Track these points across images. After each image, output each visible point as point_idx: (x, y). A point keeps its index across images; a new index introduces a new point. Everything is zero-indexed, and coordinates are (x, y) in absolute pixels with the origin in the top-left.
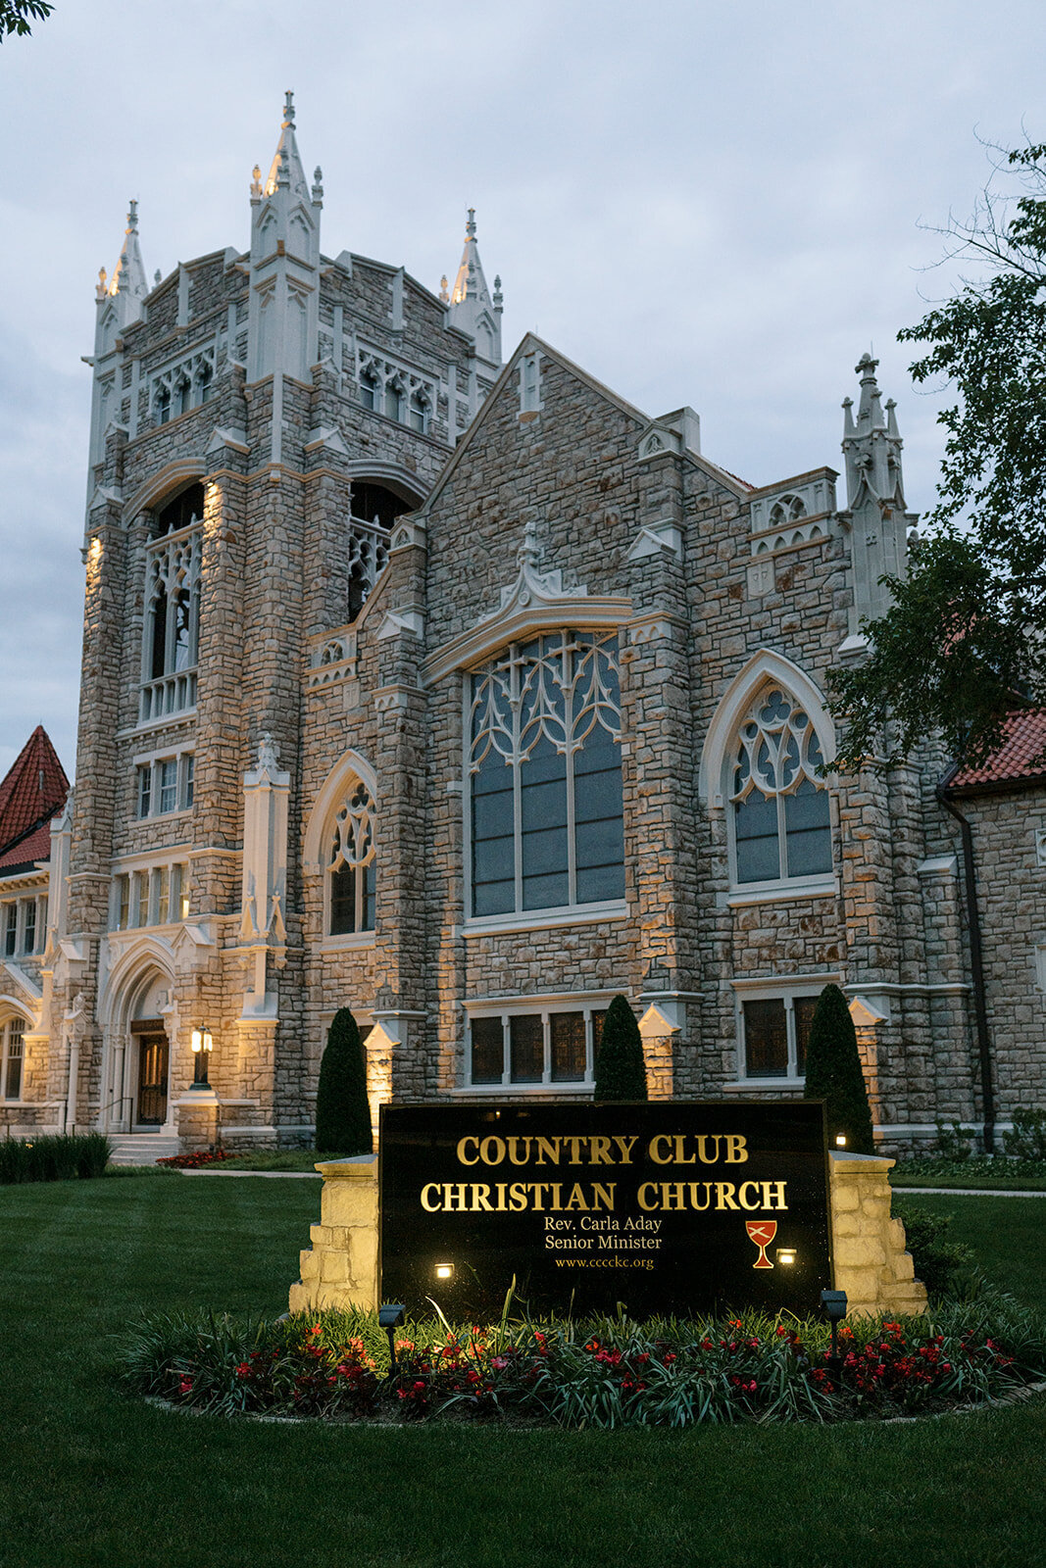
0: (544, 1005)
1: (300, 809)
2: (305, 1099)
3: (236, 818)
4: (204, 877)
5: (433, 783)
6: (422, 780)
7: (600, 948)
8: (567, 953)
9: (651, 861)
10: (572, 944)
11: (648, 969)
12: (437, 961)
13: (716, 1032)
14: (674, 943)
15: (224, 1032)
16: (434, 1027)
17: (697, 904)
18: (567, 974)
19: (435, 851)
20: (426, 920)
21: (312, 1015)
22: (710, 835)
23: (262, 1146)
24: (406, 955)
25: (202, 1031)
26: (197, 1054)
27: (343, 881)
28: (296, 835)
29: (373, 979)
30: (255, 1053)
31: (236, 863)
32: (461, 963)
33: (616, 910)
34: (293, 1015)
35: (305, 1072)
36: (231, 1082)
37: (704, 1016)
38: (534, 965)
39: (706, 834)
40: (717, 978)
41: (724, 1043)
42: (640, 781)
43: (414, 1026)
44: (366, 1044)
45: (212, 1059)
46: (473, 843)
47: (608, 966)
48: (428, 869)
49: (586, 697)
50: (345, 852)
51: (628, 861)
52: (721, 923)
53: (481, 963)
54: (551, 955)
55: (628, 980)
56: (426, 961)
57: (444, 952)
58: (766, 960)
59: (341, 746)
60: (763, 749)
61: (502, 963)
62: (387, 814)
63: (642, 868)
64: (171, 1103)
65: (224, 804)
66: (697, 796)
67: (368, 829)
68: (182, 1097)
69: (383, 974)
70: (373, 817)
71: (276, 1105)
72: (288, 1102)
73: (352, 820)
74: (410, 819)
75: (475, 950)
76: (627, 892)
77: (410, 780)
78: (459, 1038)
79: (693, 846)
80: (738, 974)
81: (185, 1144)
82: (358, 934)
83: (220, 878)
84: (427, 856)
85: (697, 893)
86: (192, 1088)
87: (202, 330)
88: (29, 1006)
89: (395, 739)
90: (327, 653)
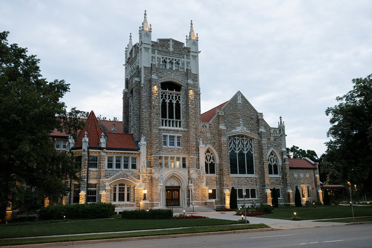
7: (252, 181)
33: (254, 176)
49: (247, 146)
53: (233, 181)
54: (244, 181)
61: (237, 181)
73: (207, 155)
87: (176, 54)
88: (134, 181)
89: (226, 145)
90: (203, 126)
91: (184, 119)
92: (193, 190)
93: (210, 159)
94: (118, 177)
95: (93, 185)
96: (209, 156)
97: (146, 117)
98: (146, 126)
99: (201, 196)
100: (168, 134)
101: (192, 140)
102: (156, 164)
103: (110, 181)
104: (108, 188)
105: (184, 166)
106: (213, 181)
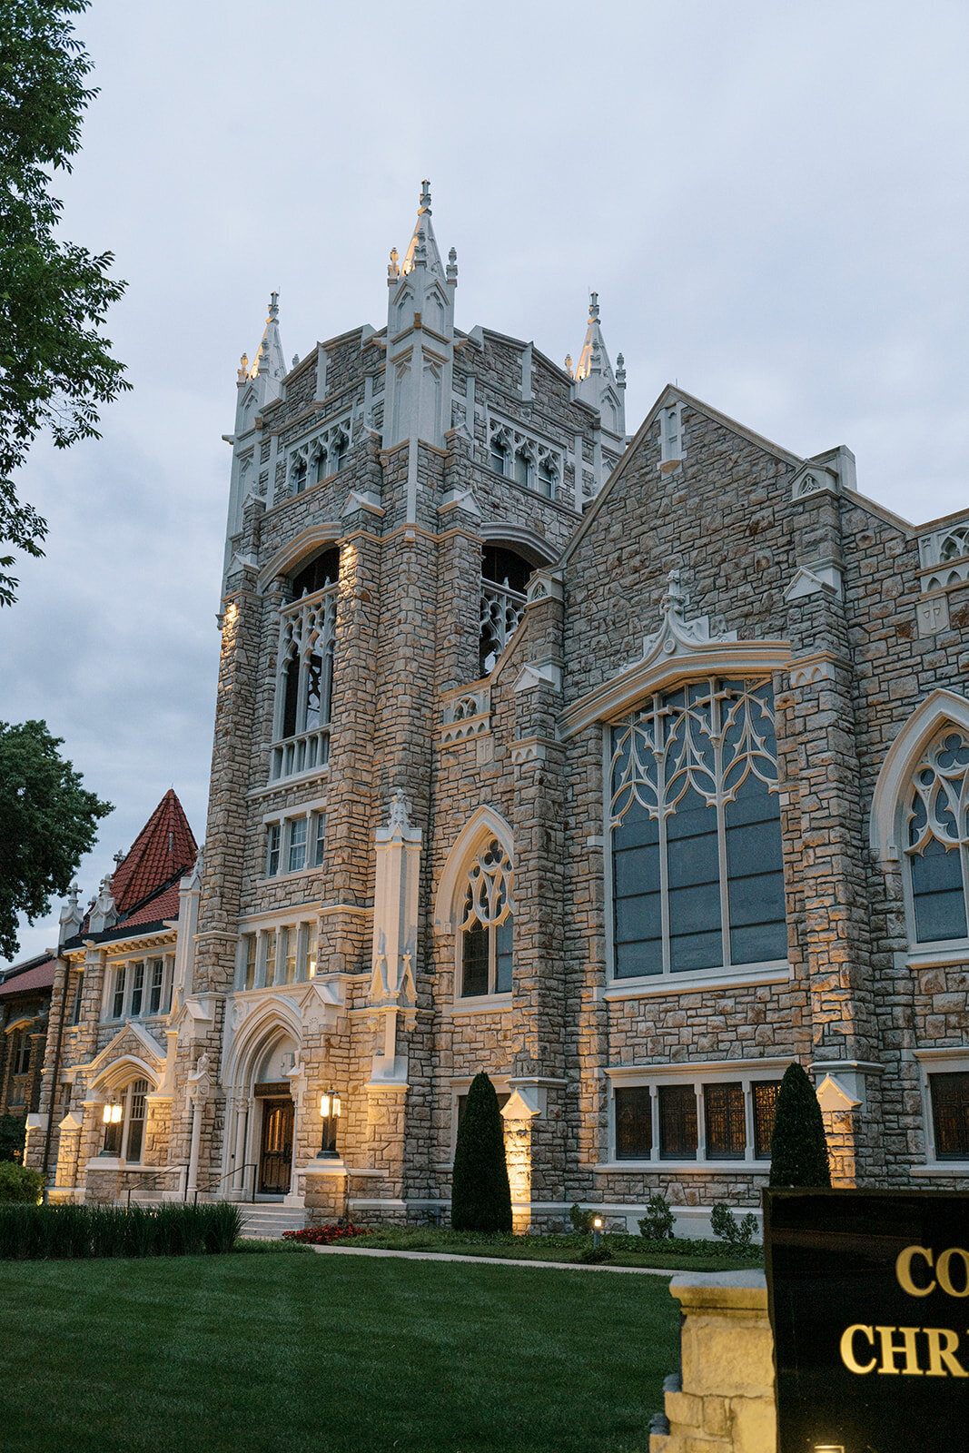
0: (697, 1074)
1: (432, 866)
2: (434, 1171)
3: (366, 875)
4: (333, 935)
5: (573, 838)
6: (560, 835)
7: (758, 1014)
8: (722, 1018)
9: (821, 917)
10: (728, 1009)
11: (820, 1035)
12: (577, 1026)
13: (899, 1107)
14: (850, 1006)
15: (352, 1098)
16: (575, 1097)
17: (871, 965)
18: (722, 1041)
19: (575, 909)
20: (566, 982)
21: (442, 1082)
22: (884, 890)
23: (391, 1221)
24: (544, 1018)
25: (331, 1094)
26: (326, 1119)
27: (475, 942)
28: (426, 893)
29: (509, 1043)
30: (384, 1120)
31: (366, 922)
32: (604, 1029)
33: (780, 971)
34: (423, 1080)
35: (435, 1142)
36: (358, 1151)
37: (885, 1089)
38: (686, 1032)
39: (880, 888)
40: (898, 1047)
41: (909, 1120)
42: (805, 831)
43: (554, 1094)
44: (502, 1112)
45: (340, 1125)
46: (614, 900)
47: (769, 1033)
48: (567, 928)
49: (737, 746)
50: (477, 911)
51: (790, 918)
52: (901, 986)
53: (626, 1028)
54: (703, 1020)
55: (794, 1048)
56: (565, 1025)
57: (585, 1016)
58: (954, 1028)
59: (474, 802)
60: (941, 796)
61: (648, 1029)
62: (525, 869)
63: (811, 924)
64: (295, 1171)
65: (354, 861)
66: (868, 848)
67: (502, 886)
68: (308, 1166)
69: (521, 1037)
70: (508, 875)
71: (405, 1177)
72: (416, 1174)
73: (485, 877)
74: (549, 875)
75: (619, 1014)
76: (790, 952)
77: (548, 835)
78: (602, 1108)
79: (865, 901)
80: (922, 1043)
81: (311, 1216)
82: (491, 997)
83: (350, 936)
84: (567, 914)
85: (871, 953)
86: (319, 1155)
87: (339, 404)
88: (153, 1066)
90: (459, 709)
92: (300, 1102)
93: (502, 899)
100: (283, 814)
102: (202, 976)
106: (505, 1038)
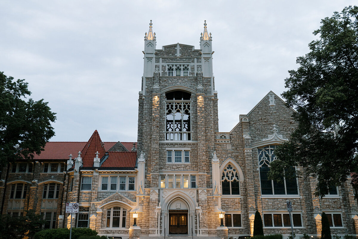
0: (282, 212)
7: (294, 203)
8: (286, 203)
14: (319, 204)
26: (222, 219)
38: (279, 205)
50: (226, 178)
51: (301, 188)
53: (266, 204)
55: (302, 209)
57: (258, 201)
58: (328, 208)
59: (227, 156)
61: (271, 204)
63: (312, 190)
69: (251, 204)
70: (234, 172)
73: (228, 172)
75: (264, 201)
76: (301, 194)
87: (185, 60)
88: (129, 204)
89: (250, 158)
90: (221, 137)
91: (194, 130)
92: (200, 215)
93: (232, 176)
94: (110, 199)
95: (86, 208)
96: (231, 173)
97: (147, 132)
98: (146, 141)
99: (215, 222)
100: (173, 149)
101: (202, 154)
102: (155, 184)
103: (102, 204)
104: (100, 211)
105: (193, 185)
106: (236, 203)
